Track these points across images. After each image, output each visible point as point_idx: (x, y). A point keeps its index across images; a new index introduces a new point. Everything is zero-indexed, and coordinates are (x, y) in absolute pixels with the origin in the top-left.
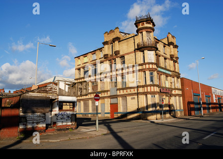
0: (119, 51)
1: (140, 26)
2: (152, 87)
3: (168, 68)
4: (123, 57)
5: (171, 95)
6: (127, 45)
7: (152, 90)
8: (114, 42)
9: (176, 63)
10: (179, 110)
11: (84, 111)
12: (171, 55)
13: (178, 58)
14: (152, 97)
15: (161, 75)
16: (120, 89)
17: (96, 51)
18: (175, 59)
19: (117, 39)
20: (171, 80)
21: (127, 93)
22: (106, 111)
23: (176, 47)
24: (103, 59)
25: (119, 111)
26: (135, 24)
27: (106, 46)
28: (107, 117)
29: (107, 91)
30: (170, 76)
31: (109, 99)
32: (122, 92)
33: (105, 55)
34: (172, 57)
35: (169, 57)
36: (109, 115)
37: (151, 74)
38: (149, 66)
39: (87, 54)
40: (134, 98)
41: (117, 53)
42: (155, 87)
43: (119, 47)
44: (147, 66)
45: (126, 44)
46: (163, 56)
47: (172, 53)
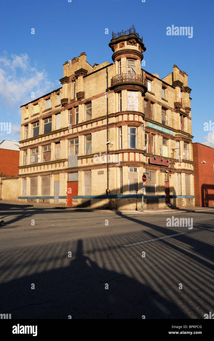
0: (83, 93)
1: (118, 48)
2: (132, 154)
3: (169, 124)
4: (88, 103)
5: (172, 171)
6: (96, 82)
7: (132, 159)
8: (77, 78)
9: (186, 118)
10: (186, 197)
11: (31, 194)
12: (176, 104)
13: (190, 109)
14: (131, 170)
15: (154, 135)
16: (81, 158)
17: (50, 94)
18: (184, 111)
19: (83, 73)
20: (173, 145)
21: (92, 164)
22: (61, 194)
23: (187, 90)
24: (60, 108)
25: (79, 194)
26: (110, 45)
27: (66, 85)
28: (61, 204)
29: (64, 161)
30: (173, 138)
31: (66, 174)
32: (85, 163)
33: (62, 100)
34: (177, 107)
35: (173, 107)
36: (64, 201)
37: (133, 131)
38: (128, 118)
39: (38, 99)
40: (102, 173)
41: (80, 96)
42: (137, 154)
43: (84, 87)
44: (125, 117)
45: (94, 80)
46: (159, 103)
47: (178, 100)
